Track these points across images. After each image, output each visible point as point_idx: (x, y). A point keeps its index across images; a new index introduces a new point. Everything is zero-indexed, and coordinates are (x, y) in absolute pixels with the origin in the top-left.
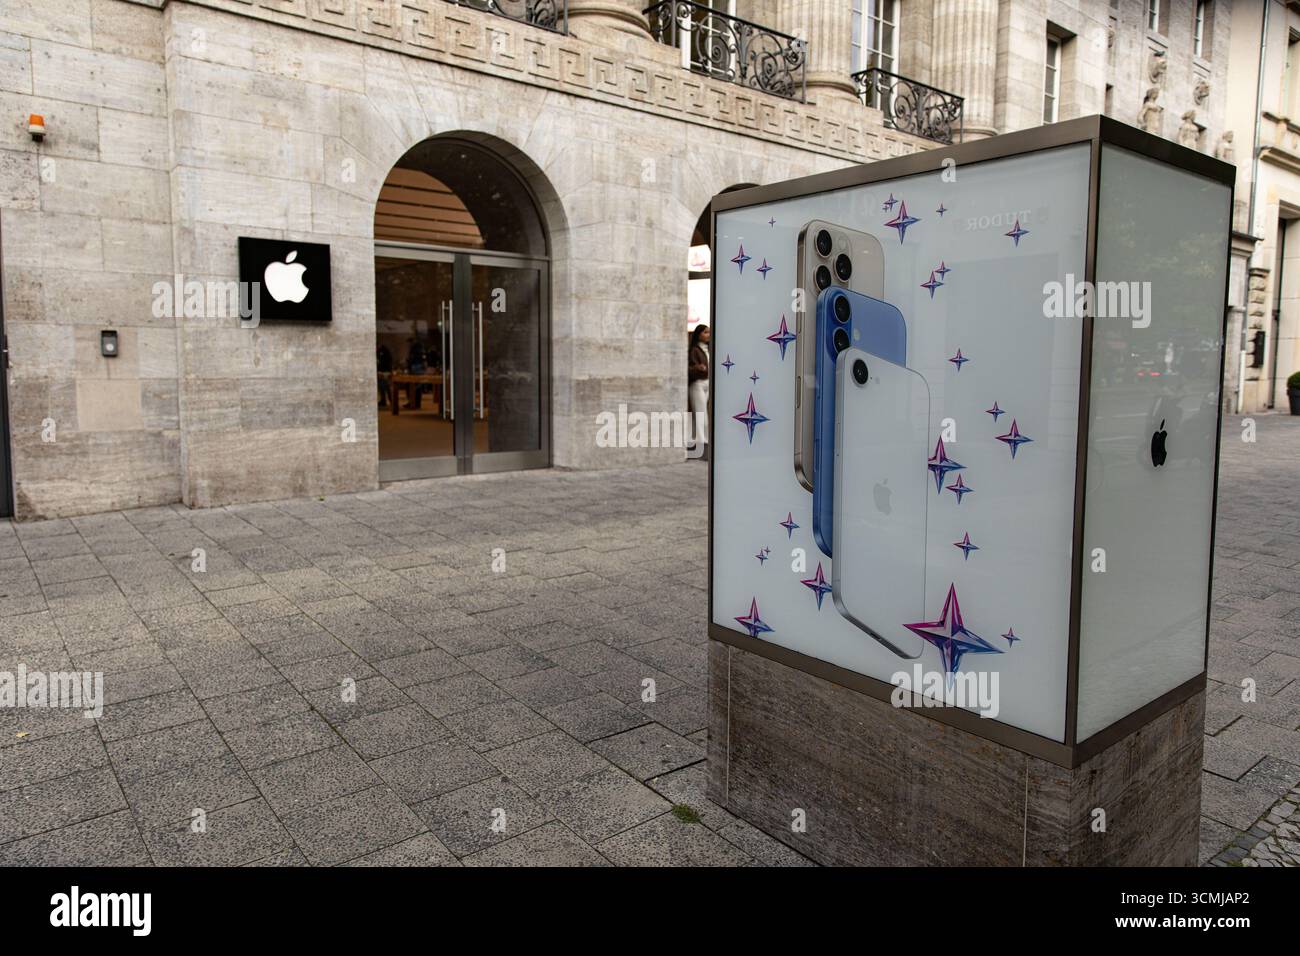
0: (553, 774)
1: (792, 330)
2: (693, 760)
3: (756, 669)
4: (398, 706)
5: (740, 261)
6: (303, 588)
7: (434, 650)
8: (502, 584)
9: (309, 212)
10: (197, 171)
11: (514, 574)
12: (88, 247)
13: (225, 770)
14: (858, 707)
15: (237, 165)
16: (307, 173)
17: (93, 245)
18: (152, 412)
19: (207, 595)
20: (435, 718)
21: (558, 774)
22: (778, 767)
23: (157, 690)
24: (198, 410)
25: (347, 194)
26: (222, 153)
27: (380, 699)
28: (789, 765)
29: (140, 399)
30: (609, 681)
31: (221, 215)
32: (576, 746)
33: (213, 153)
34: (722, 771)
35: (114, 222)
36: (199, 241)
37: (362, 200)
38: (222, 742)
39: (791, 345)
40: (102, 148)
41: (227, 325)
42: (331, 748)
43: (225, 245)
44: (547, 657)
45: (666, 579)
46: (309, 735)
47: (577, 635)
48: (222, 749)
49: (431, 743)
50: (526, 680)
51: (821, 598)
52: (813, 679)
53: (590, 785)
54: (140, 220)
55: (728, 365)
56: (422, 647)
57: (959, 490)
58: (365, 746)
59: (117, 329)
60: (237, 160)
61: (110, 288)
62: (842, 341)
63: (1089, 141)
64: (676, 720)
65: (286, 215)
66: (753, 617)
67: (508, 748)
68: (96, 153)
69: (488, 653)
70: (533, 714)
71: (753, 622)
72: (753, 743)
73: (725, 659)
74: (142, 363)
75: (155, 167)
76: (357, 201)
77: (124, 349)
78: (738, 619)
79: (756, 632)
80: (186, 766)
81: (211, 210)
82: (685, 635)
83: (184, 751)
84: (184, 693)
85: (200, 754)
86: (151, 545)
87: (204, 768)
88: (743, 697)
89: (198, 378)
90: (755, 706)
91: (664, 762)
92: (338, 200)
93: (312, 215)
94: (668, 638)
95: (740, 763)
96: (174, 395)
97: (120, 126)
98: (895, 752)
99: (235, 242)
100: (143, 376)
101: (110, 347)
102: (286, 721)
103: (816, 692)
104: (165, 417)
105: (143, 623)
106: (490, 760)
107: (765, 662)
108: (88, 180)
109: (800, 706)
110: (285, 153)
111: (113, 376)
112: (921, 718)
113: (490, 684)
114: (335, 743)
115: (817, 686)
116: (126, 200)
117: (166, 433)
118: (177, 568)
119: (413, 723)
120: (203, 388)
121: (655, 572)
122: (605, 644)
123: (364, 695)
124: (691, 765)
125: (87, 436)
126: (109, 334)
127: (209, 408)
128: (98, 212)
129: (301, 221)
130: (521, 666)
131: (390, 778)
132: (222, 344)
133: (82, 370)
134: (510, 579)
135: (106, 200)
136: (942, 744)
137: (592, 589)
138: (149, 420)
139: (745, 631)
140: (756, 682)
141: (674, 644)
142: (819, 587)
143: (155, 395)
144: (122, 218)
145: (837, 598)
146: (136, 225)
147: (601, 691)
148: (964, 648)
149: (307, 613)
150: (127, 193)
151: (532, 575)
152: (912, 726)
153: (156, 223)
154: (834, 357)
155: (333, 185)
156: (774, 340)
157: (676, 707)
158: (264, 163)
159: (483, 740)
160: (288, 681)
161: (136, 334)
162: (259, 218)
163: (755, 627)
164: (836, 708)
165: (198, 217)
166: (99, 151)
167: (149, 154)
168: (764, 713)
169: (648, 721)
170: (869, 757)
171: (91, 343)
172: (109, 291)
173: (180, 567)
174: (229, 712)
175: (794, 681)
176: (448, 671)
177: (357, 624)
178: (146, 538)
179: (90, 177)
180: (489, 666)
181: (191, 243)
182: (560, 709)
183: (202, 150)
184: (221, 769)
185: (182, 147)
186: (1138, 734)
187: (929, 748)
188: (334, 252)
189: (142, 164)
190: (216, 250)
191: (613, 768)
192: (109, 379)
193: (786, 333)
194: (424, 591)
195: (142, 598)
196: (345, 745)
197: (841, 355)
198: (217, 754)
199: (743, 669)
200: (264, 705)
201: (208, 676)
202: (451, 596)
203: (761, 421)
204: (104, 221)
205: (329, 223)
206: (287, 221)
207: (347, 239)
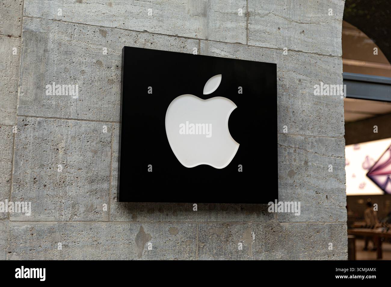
31: (95, 10)
36: (54, 56)
41: (91, 216)
65: (204, 14)
99: (117, 59)
129: (229, 25)
181: (39, 60)
190: (83, 72)
205: (275, 30)
206: (207, 25)
207: (302, 58)
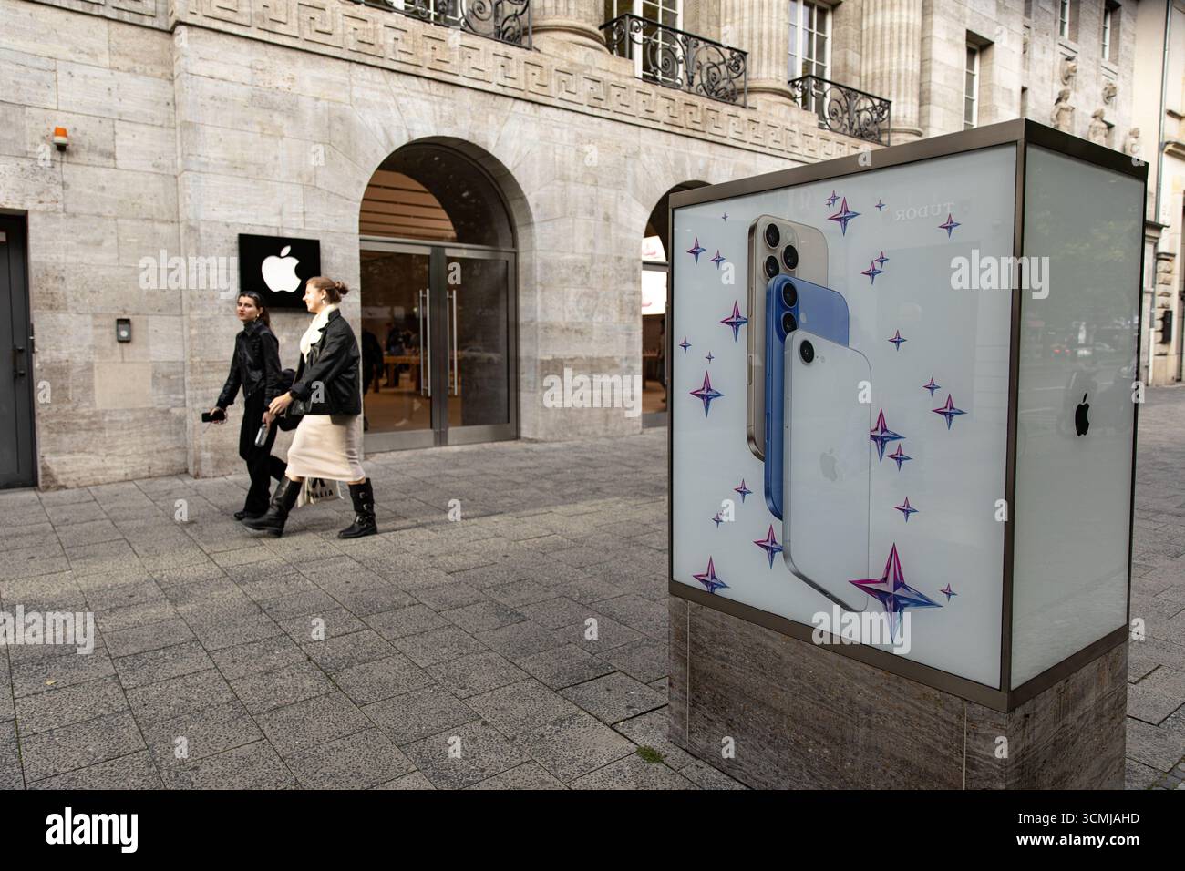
0: (528, 719)
1: (744, 314)
2: (655, 706)
3: (713, 622)
4: (386, 657)
5: (696, 252)
6: (298, 550)
7: (417, 606)
8: (477, 546)
9: (301, 211)
10: (202, 175)
11: (488, 536)
12: (106, 244)
13: (232, 714)
14: (808, 657)
15: (238, 170)
16: (300, 175)
17: (110, 242)
18: (161, 392)
19: (212, 556)
20: (420, 668)
21: (533, 718)
22: (735, 712)
23: (170, 642)
24: (202, 389)
25: (335, 194)
26: (224, 160)
27: (370, 650)
28: (744, 710)
29: (150, 381)
30: (577, 633)
31: (222, 214)
32: (548, 693)
33: (215, 159)
34: (682, 715)
35: (128, 222)
36: (204, 238)
37: (348, 199)
38: (229, 689)
39: (743, 328)
40: (117, 155)
41: (228, 313)
42: (327, 694)
43: (226, 241)
44: (520, 612)
45: (625, 540)
46: (307, 683)
47: (546, 591)
48: (230, 696)
49: (417, 690)
50: (501, 633)
51: (772, 557)
52: (766, 631)
53: (562, 729)
54: (152, 220)
55: (685, 346)
56: (407, 603)
57: (900, 458)
58: (357, 693)
59: (130, 317)
60: (239, 166)
61: (124, 281)
62: (789, 324)
63: (1015, 143)
64: (639, 669)
65: (280, 214)
66: (710, 575)
67: (487, 695)
68: (112, 160)
69: (466, 608)
70: (508, 663)
71: (711, 580)
72: (711, 690)
73: (685, 613)
74: (151, 348)
75: (165, 172)
76: (345, 200)
77: (137, 336)
78: (695, 577)
79: (713, 588)
80: (198, 711)
81: (214, 210)
82: (644, 592)
83: (195, 697)
84: (194, 645)
85: (209, 700)
86: (161, 512)
87: (214, 712)
88: (702, 648)
89: (202, 361)
90: (713, 656)
91: (629, 707)
92: (328, 200)
93: (304, 213)
94: (629, 595)
95: (699, 709)
96: (180, 376)
97: (134, 136)
98: (843, 698)
99: (235, 238)
100: (153, 359)
101: (124, 334)
102: (286, 670)
103: (769, 643)
104: (173, 396)
105: (156, 581)
106: (470, 706)
107: (721, 616)
108: (105, 184)
109: (755, 656)
110: (280, 159)
111: (127, 359)
112: (866, 666)
113: (468, 636)
114: (331, 690)
115: (769, 637)
116: (139, 201)
117: (173, 410)
118: (185, 532)
119: (400, 672)
120: (206, 369)
121: (616, 535)
122: (572, 599)
123: (355, 646)
124: (653, 710)
125: (103, 414)
126: (124, 322)
127: (212, 388)
128: (114, 214)
129: (294, 219)
130: (496, 621)
131: (381, 722)
132: (223, 330)
133: (99, 354)
134: (484, 541)
135: (121, 202)
136: (886, 690)
137: (559, 550)
138: (159, 399)
139: (703, 587)
140: (713, 635)
141: (635, 600)
142: (771, 547)
143: (164, 376)
144: (135, 219)
145: (787, 557)
146: (148, 224)
147: (569, 643)
148: (905, 602)
149: (303, 572)
150: (140, 196)
151: (505, 537)
152: (858, 675)
153: (166, 222)
154: (782, 338)
155: (323, 187)
156: (728, 323)
157: (638, 657)
158: (261, 168)
159: (464, 688)
160: (286, 634)
161: (147, 321)
162: (257, 217)
163: (712, 584)
164: (787, 658)
165: (202, 216)
166: (115, 159)
167: (159, 161)
168: (719, 662)
169: (613, 670)
170: (818, 702)
171: (108, 330)
172: (123, 283)
173: (187, 531)
174: (234, 662)
175: (748, 633)
176: (431, 624)
177: (348, 582)
178: (156, 505)
179: (107, 182)
180: (467, 620)
181: (197, 240)
182: (533, 659)
183: (207, 157)
184: (229, 714)
185: (189, 154)
186: (1067, 681)
187: (873, 695)
188: (325, 246)
189: (153, 170)
190: (219, 246)
191: (582, 713)
192: (123, 362)
193: (738, 316)
194: (407, 552)
195: (154, 559)
196: (340, 692)
197: (789, 336)
198: (225, 700)
199: (703, 622)
200: (266, 656)
201: (215, 629)
202: (432, 556)
203: (716, 396)
204: (119, 221)
205: (319, 221)
206: (282, 219)
207: (335, 235)
